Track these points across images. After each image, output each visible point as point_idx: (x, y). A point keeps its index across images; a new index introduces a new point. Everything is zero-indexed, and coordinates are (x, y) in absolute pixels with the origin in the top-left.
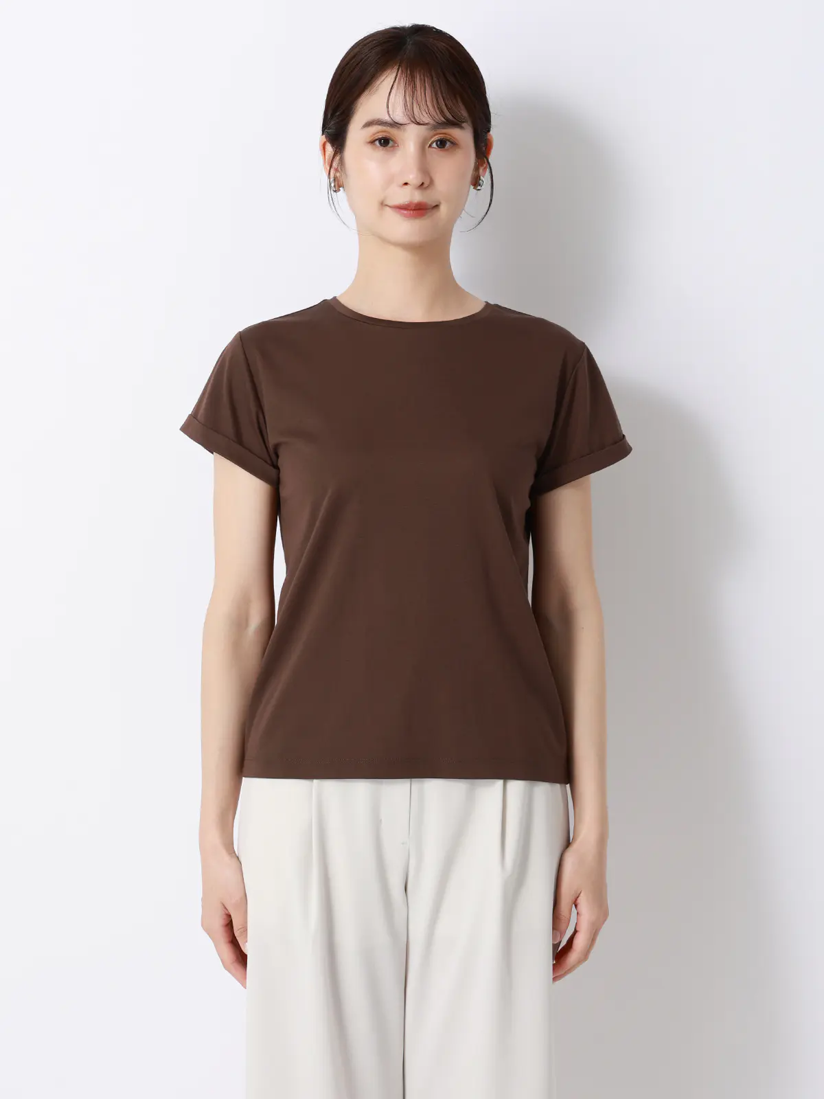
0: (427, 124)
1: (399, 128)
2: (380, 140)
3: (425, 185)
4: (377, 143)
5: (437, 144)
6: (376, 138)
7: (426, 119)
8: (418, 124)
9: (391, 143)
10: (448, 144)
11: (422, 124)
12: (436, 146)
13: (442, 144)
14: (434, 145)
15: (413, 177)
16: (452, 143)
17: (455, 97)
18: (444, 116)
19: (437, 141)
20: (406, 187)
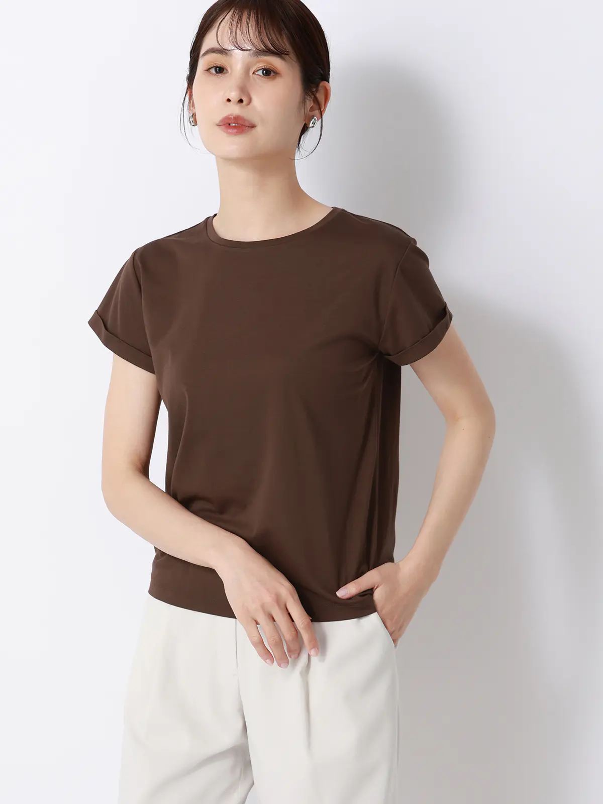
0: (249, 50)
1: (226, 54)
2: (216, 67)
3: (245, 102)
4: (213, 71)
5: (263, 73)
6: (212, 66)
7: (248, 46)
8: (242, 50)
9: (225, 71)
10: (272, 74)
11: (244, 50)
12: (261, 74)
13: (268, 72)
14: (260, 73)
15: (234, 95)
16: (274, 72)
17: (281, 35)
18: (266, 46)
19: (264, 69)
20: (228, 103)
